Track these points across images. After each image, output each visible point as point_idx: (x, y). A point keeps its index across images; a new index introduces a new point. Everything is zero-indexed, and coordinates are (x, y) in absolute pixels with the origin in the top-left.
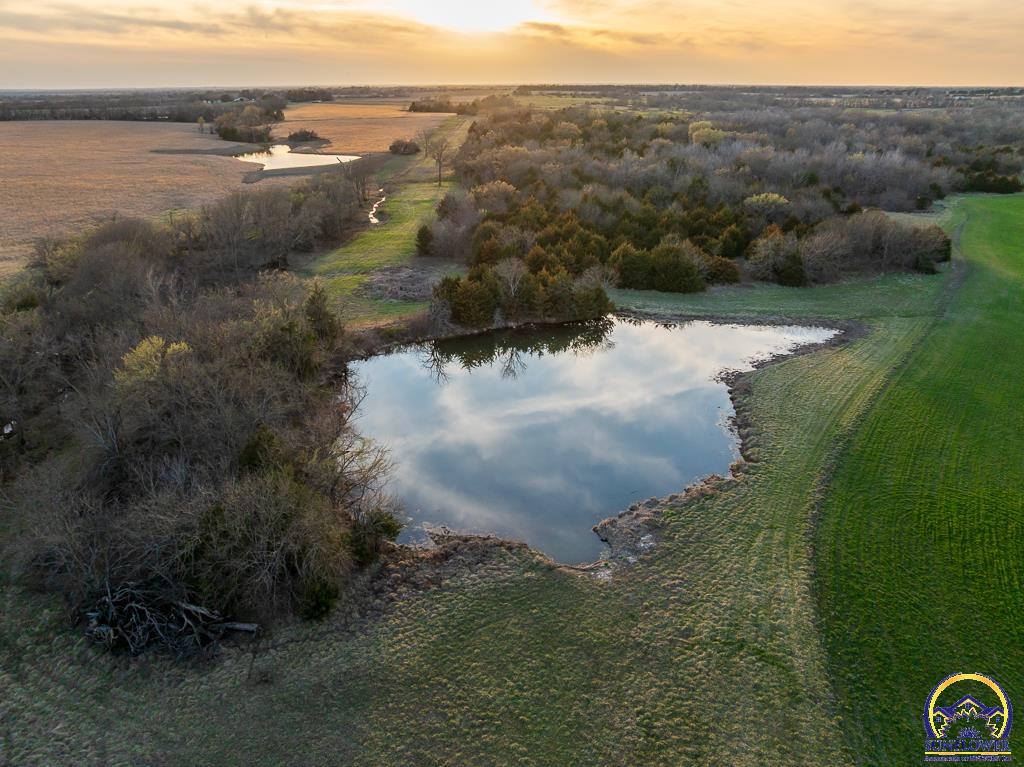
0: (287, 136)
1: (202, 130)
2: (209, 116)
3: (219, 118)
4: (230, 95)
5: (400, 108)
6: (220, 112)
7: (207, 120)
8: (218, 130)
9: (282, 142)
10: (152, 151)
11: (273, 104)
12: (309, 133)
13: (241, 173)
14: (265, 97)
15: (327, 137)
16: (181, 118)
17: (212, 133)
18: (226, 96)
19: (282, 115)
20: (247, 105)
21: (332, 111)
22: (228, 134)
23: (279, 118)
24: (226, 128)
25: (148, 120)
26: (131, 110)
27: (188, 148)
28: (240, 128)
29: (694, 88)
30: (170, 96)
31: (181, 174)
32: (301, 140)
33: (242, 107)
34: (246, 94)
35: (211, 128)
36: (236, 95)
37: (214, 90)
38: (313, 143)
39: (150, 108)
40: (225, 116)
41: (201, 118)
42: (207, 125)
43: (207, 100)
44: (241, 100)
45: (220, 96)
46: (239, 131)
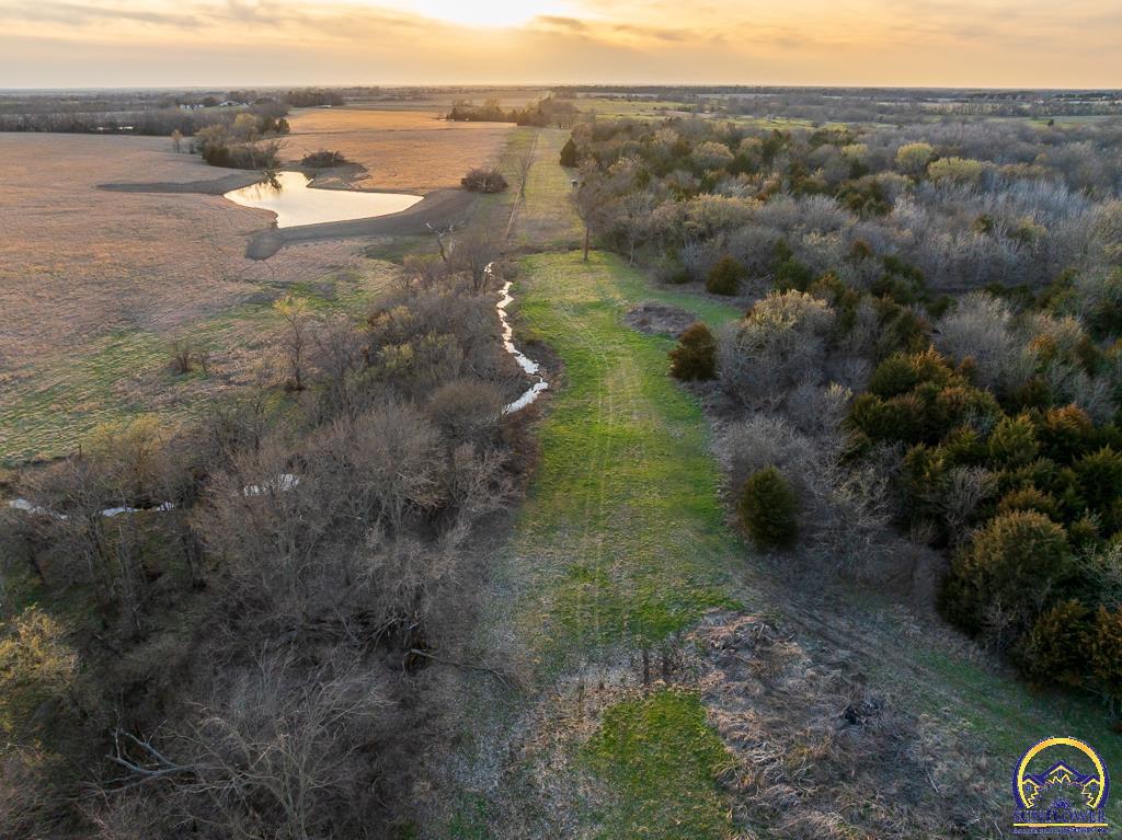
0: (300, 157)
1: (177, 148)
2: (187, 128)
3: (203, 132)
4: (215, 97)
5: (436, 115)
6: (205, 123)
7: (185, 133)
8: (201, 149)
9: (293, 166)
10: (100, 187)
11: (272, 111)
12: (331, 155)
13: (243, 234)
14: (259, 102)
15: (358, 160)
16: (148, 129)
17: (192, 152)
18: (210, 100)
19: (287, 125)
20: (239, 112)
21: (349, 120)
22: (216, 158)
23: (282, 130)
24: (213, 147)
25: (105, 132)
26: (82, 116)
27: (157, 180)
28: (233, 147)
29: (758, 90)
30: (141, 98)
31: (141, 239)
32: (324, 167)
33: (233, 115)
34: (236, 97)
35: (191, 145)
36: (221, 98)
37: (194, 90)
38: (340, 169)
39: (108, 114)
40: (210, 128)
41: (177, 131)
42: (185, 140)
43: (186, 104)
44: (230, 104)
45: (201, 99)
46: (231, 153)
